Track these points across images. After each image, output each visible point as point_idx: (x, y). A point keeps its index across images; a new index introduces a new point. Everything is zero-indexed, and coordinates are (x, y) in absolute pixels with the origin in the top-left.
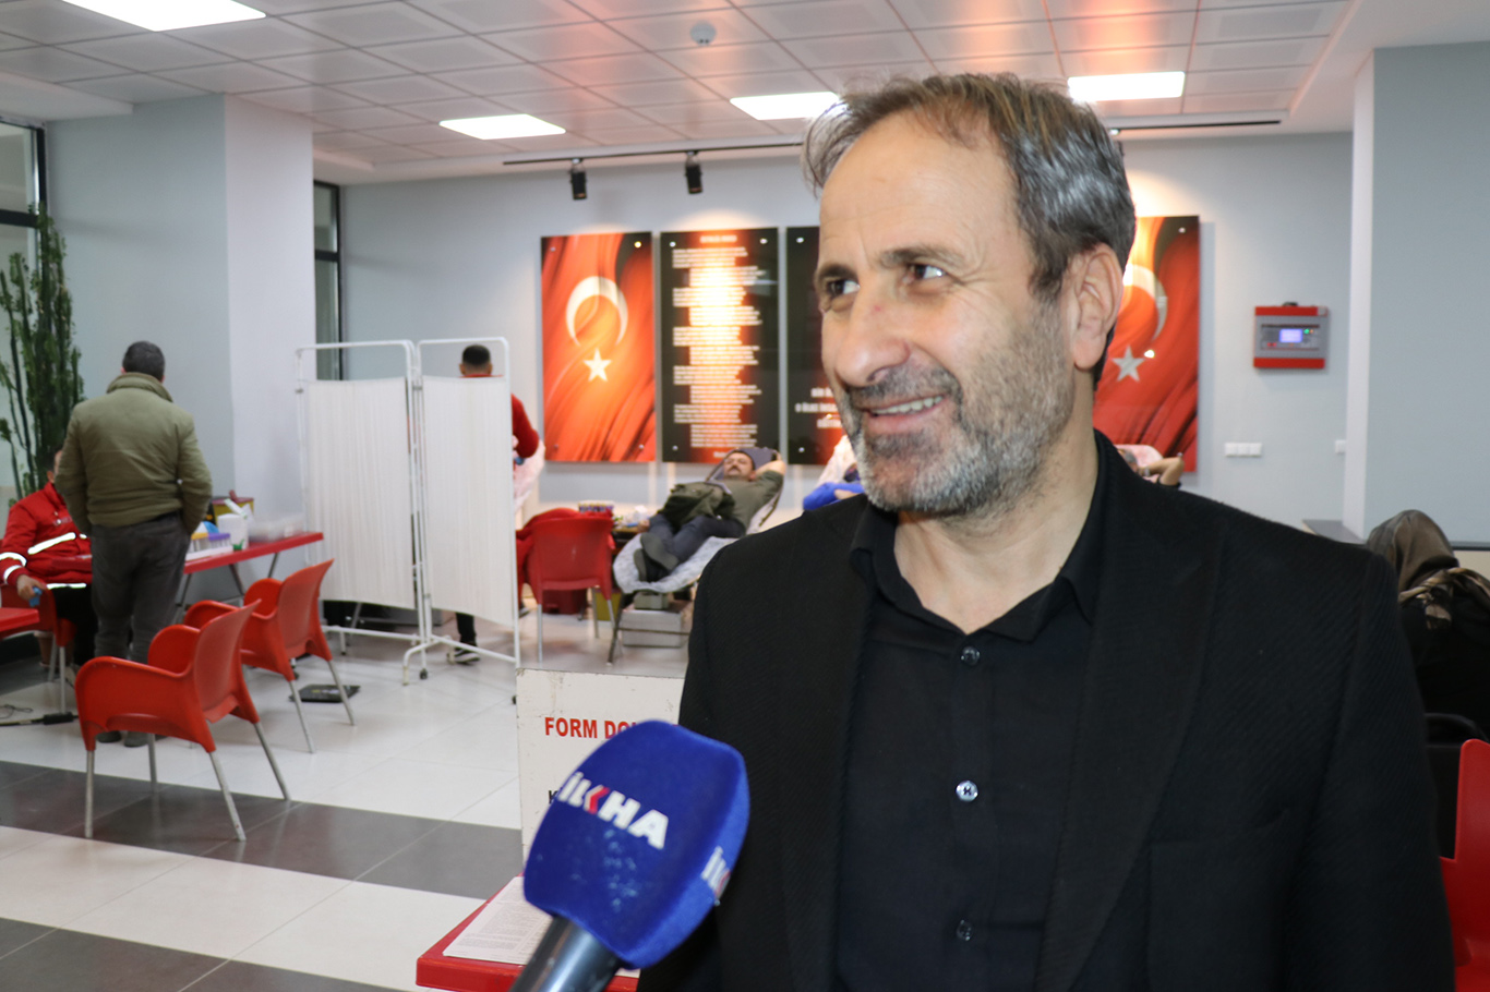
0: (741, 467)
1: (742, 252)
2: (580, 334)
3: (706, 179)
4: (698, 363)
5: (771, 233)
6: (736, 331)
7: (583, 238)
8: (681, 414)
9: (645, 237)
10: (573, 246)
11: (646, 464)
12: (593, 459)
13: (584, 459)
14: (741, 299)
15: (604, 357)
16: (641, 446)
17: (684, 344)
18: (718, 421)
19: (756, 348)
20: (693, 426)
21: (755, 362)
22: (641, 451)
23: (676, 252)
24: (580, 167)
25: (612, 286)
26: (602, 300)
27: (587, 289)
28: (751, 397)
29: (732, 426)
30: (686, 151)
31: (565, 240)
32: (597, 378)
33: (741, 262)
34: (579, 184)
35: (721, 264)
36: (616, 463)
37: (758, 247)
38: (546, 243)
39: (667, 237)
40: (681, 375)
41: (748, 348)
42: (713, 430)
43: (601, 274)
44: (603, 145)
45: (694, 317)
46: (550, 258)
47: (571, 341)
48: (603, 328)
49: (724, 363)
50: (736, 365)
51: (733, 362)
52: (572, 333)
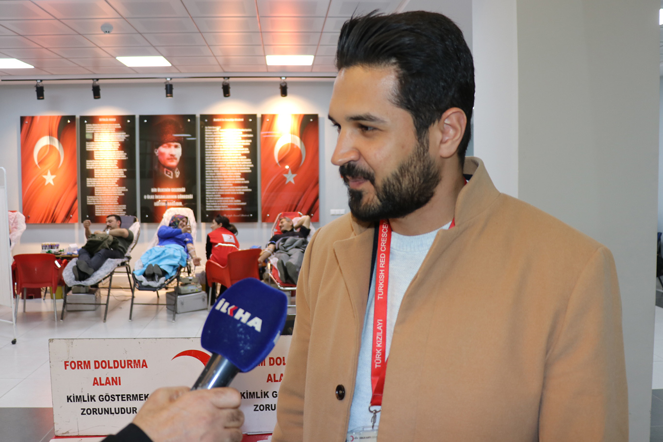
1: (119, 126)
2: (40, 163)
3: (102, 92)
4: (98, 177)
5: (132, 118)
6: (116, 162)
7: (41, 117)
8: (90, 200)
9: (73, 118)
10: (37, 121)
11: (73, 224)
12: (47, 222)
13: (43, 222)
14: (118, 147)
15: (52, 174)
16: (71, 216)
17: (91, 168)
18: (108, 204)
19: (125, 170)
20: (96, 206)
21: (125, 176)
22: (71, 218)
23: (87, 125)
24: (41, 84)
25: (56, 140)
26: (51, 147)
27: (44, 141)
28: (123, 192)
29: (115, 206)
30: (93, 79)
31: (32, 118)
32: (49, 184)
33: (117, 130)
34: (40, 92)
35: (109, 131)
36: (59, 224)
37: (126, 123)
38: (23, 119)
39: (83, 118)
40: (90, 182)
41: (122, 170)
42: (105, 208)
43: (50, 134)
44: (52, 74)
45: (96, 156)
46: (25, 127)
47: (36, 166)
48: (52, 159)
49: (110, 177)
50: (116, 178)
51: (115, 176)
52: (37, 163)
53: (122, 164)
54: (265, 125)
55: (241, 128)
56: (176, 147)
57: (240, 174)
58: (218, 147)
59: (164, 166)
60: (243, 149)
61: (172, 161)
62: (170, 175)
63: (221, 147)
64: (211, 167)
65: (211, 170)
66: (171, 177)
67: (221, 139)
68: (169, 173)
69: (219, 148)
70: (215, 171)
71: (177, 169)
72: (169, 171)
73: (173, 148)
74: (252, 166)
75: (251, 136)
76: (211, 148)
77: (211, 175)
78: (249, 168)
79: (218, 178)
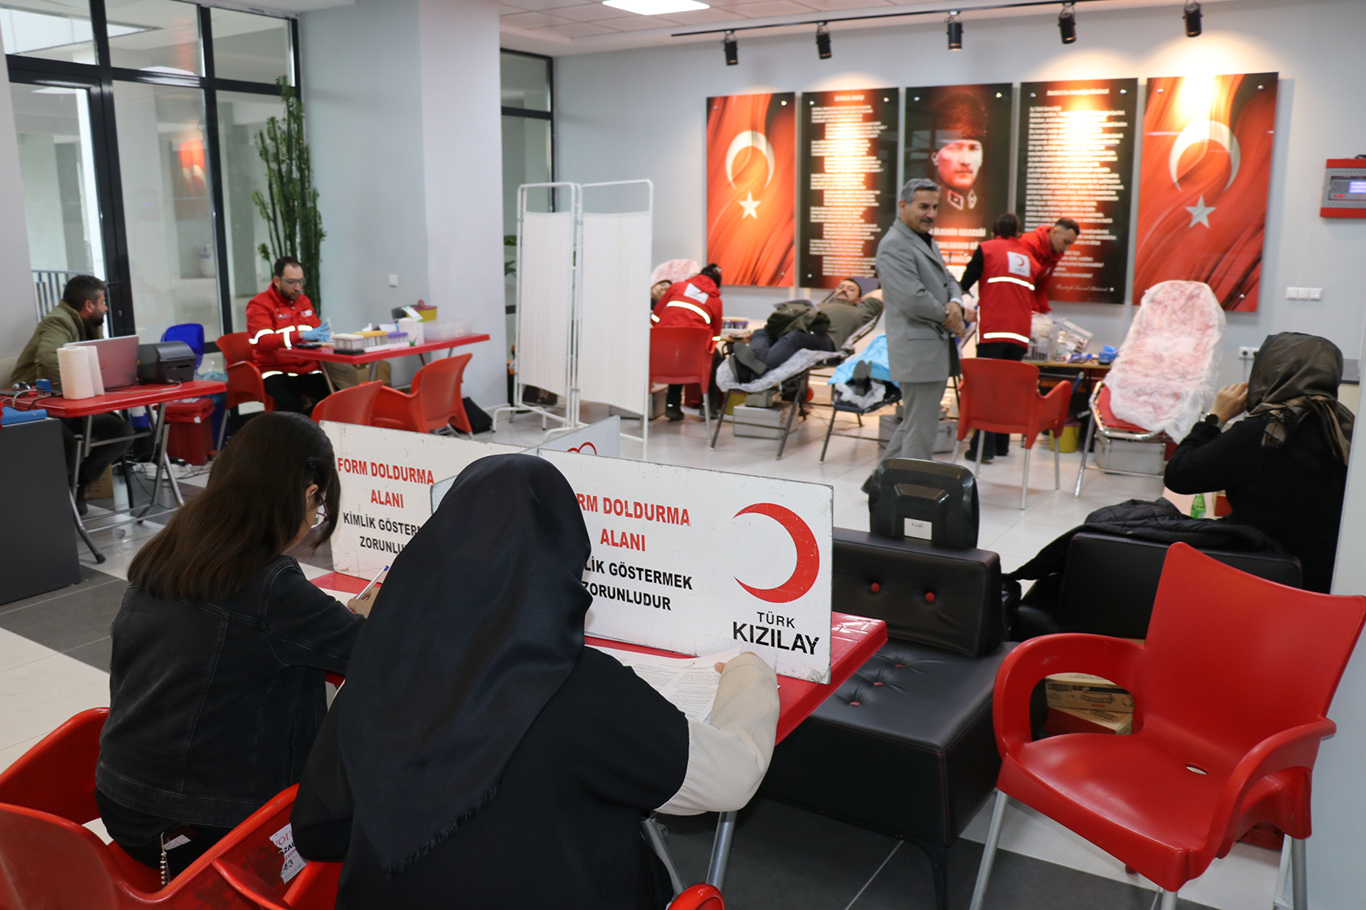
0: (849, 293)
1: (868, 109)
2: (736, 179)
3: (834, 46)
4: (830, 204)
5: (893, 93)
6: (862, 178)
7: (740, 98)
8: (815, 248)
9: (790, 96)
10: (732, 104)
11: (787, 288)
12: (745, 284)
13: (737, 283)
14: (867, 149)
15: (755, 198)
16: (783, 274)
17: (819, 188)
18: (845, 254)
19: (878, 192)
20: (825, 258)
21: (877, 204)
22: (782, 277)
23: (814, 109)
24: (731, 38)
25: (762, 138)
26: (754, 150)
27: (743, 141)
28: (873, 234)
29: (857, 259)
30: (817, 22)
31: (726, 99)
32: (749, 216)
33: (868, 118)
34: (731, 52)
35: (851, 120)
36: (762, 287)
37: (882, 104)
38: (710, 101)
39: (807, 96)
40: (816, 214)
41: (872, 192)
42: (841, 261)
43: (754, 128)
44: (749, 18)
45: (828, 165)
46: (714, 115)
47: (730, 184)
48: (756, 172)
49: (851, 204)
50: (861, 207)
51: (859, 204)
52: (730, 178)
53: (872, 181)
54: (1155, 100)
55: (1103, 109)
56: (972, 148)
57: (1095, 204)
58: (1054, 148)
59: (949, 186)
60: (1105, 153)
61: (964, 177)
62: (958, 203)
63: (1059, 148)
64: (1037, 189)
65: (1036, 195)
66: (961, 208)
67: (1061, 131)
68: (956, 200)
69: (1056, 151)
70: (1045, 198)
71: (972, 192)
72: (956, 195)
73: (966, 149)
74: (1121, 187)
75: (1124, 124)
76: (1040, 151)
77: (1036, 206)
78: (1114, 193)
79: (1049, 211)
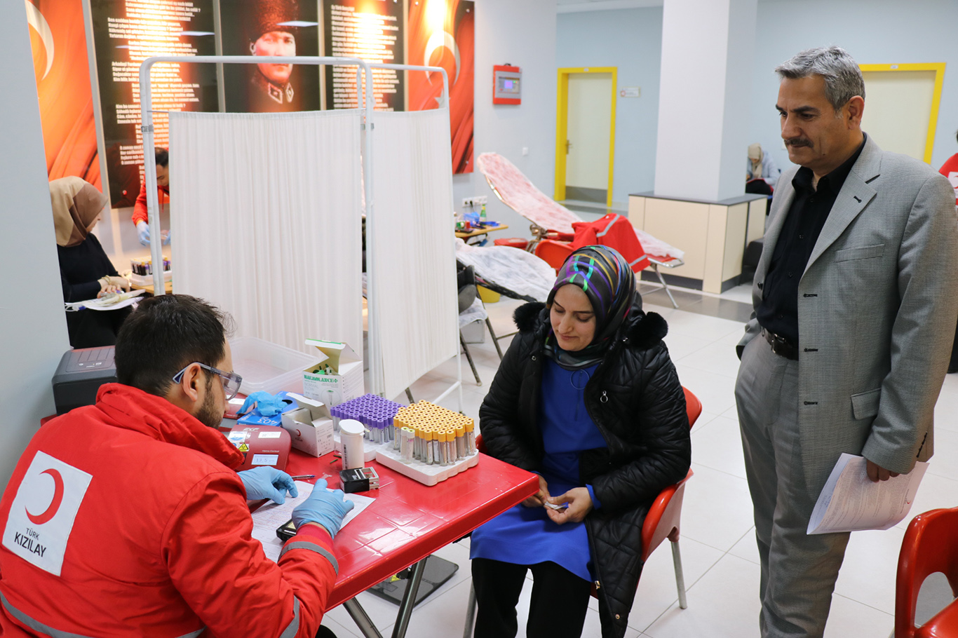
4: (141, 101)
6: (177, 68)
8: (127, 155)
14: (180, 35)
17: (124, 80)
19: (197, 86)
20: (139, 168)
21: (197, 100)
40: (124, 114)
41: (190, 85)
45: (131, 51)
49: (167, 100)
50: (179, 103)
51: (176, 100)
53: (189, 72)
54: (414, 9)
55: (382, 14)
56: (286, 40)
57: (381, 96)
58: (351, 45)
59: (268, 80)
60: (386, 52)
61: (281, 70)
62: (278, 96)
63: (355, 45)
64: (341, 83)
65: (341, 88)
66: (280, 101)
67: (355, 30)
68: (276, 93)
69: (353, 48)
70: (347, 90)
71: (289, 85)
72: (275, 88)
73: (281, 41)
74: (397, 82)
75: (396, 28)
76: (341, 47)
77: (341, 98)
78: (393, 86)
79: (351, 103)
